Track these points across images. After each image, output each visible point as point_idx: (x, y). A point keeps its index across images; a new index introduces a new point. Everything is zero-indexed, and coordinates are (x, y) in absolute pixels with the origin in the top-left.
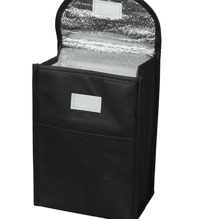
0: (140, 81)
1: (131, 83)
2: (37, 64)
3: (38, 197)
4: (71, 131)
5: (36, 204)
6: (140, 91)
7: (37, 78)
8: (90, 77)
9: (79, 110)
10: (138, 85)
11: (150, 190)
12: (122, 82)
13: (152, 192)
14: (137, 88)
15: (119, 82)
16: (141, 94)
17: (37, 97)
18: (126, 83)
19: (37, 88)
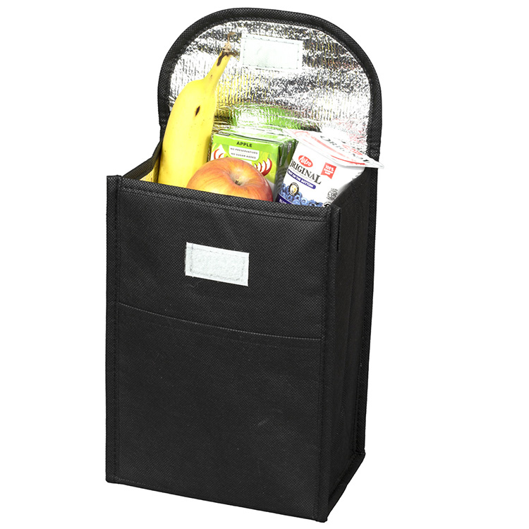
0: (335, 215)
1: (317, 221)
2: (117, 176)
3: (115, 464)
4: (186, 321)
5: (111, 478)
6: (335, 237)
7: (116, 206)
8: (225, 209)
9: (202, 279)
10: (330, 223)
11: (357, 451)
12: (296, 219)
13: (360, 455)
14: (330, 231)
15: (290, 218)
16: (338, 243)
17: (116, 247)
18: (305, 220)
19: (116, 229)
